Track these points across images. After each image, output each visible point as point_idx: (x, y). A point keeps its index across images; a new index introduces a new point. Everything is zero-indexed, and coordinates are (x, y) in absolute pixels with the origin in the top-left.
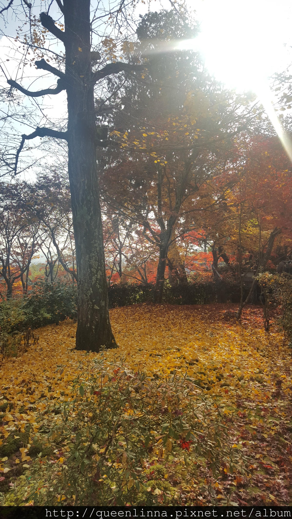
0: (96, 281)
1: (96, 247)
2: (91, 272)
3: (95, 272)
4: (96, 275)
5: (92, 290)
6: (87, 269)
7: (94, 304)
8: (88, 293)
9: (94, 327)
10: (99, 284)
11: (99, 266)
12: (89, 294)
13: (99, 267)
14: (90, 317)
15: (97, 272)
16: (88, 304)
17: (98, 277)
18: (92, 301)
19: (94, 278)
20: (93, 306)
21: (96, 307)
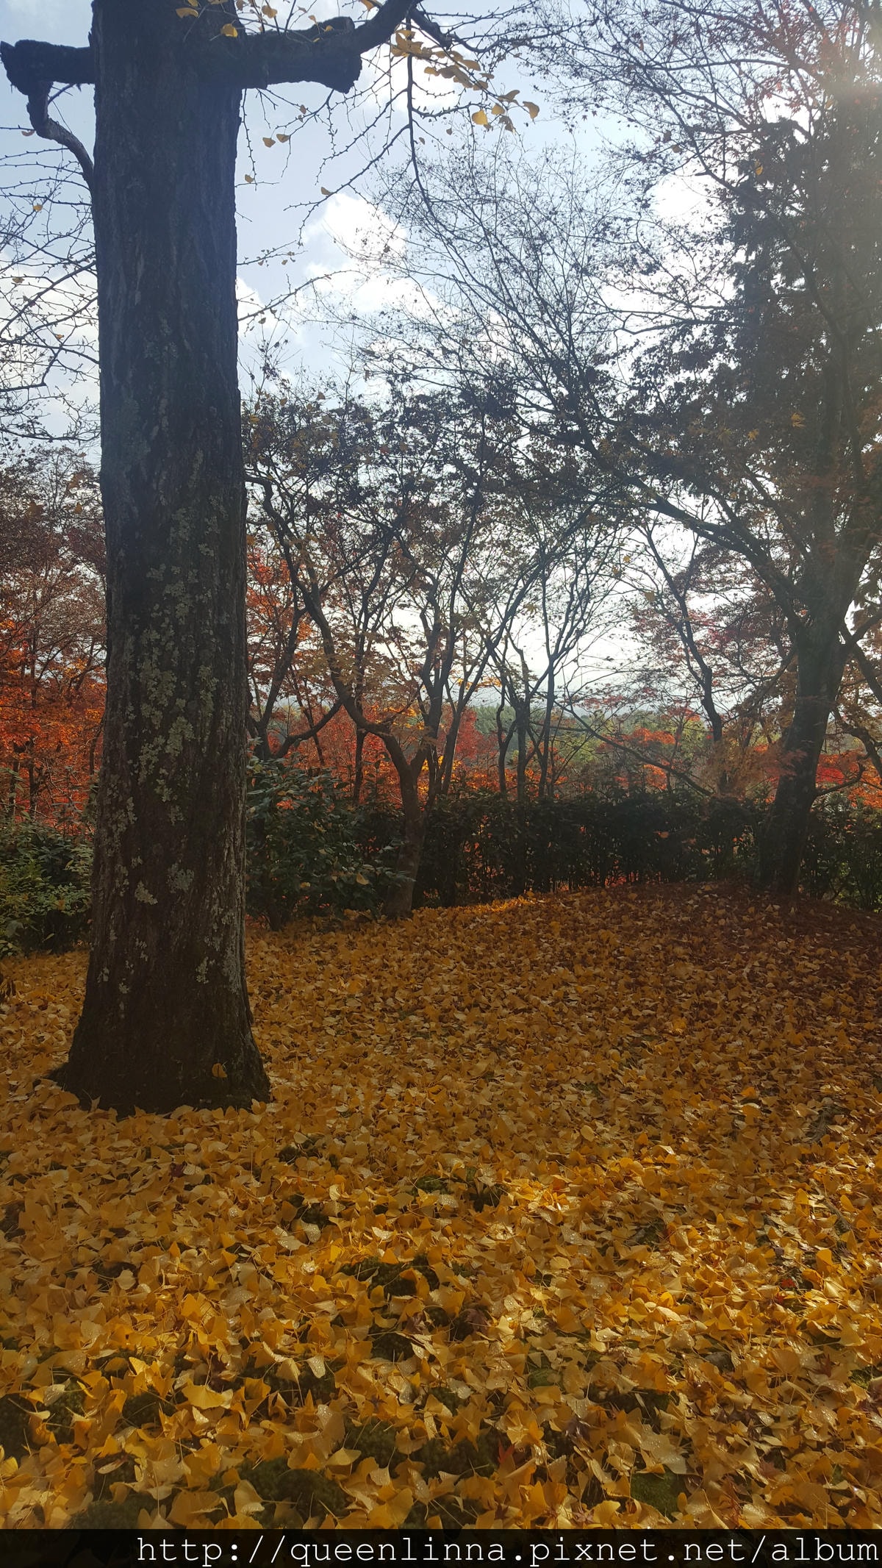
0: (158, 765)
1: (174, 600)
2: (139, 721)
3: (156, 722)
4: (161, 740)
5: (136, 811)
6: (125, 704)
7: (136, 876)
8: (116, 822)
9: (124, 989)
10: (170, 784)
11: (179, 693)
12: (122, 827)
13: (181, 703)
14: (113, 938)
15: (167, 723)
16: (114, 875)
17: (168, 749)
18: (127, 863)
19: (148, 753)
20: (131, 890)
21: (144, 895)
